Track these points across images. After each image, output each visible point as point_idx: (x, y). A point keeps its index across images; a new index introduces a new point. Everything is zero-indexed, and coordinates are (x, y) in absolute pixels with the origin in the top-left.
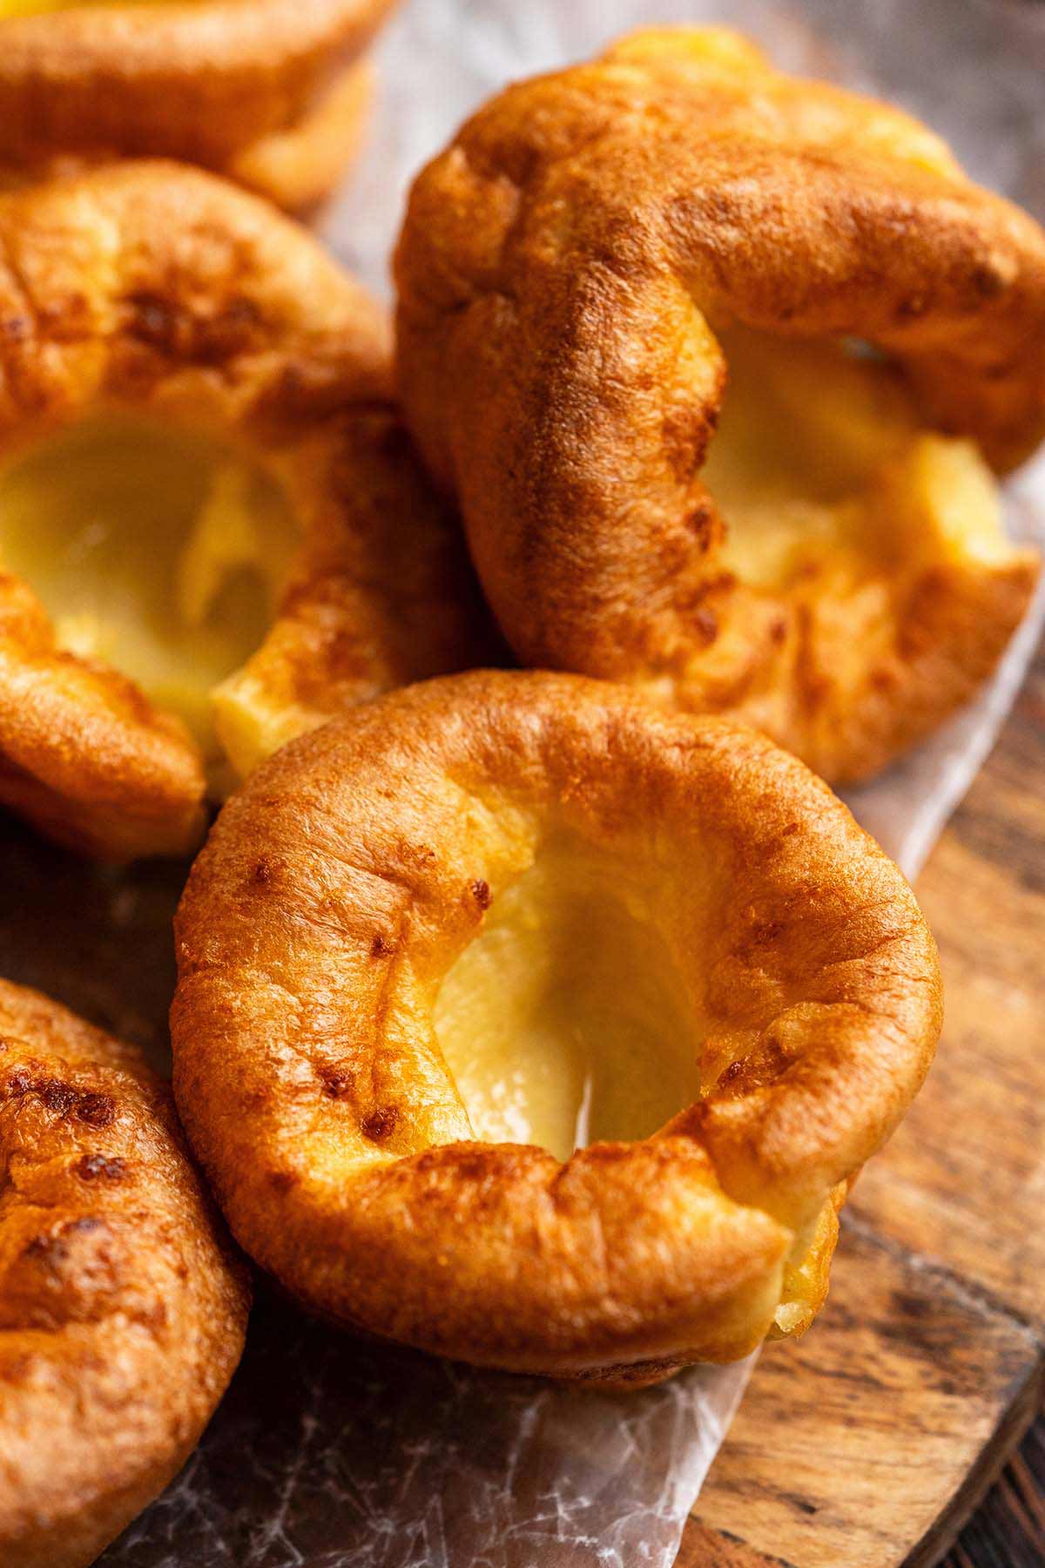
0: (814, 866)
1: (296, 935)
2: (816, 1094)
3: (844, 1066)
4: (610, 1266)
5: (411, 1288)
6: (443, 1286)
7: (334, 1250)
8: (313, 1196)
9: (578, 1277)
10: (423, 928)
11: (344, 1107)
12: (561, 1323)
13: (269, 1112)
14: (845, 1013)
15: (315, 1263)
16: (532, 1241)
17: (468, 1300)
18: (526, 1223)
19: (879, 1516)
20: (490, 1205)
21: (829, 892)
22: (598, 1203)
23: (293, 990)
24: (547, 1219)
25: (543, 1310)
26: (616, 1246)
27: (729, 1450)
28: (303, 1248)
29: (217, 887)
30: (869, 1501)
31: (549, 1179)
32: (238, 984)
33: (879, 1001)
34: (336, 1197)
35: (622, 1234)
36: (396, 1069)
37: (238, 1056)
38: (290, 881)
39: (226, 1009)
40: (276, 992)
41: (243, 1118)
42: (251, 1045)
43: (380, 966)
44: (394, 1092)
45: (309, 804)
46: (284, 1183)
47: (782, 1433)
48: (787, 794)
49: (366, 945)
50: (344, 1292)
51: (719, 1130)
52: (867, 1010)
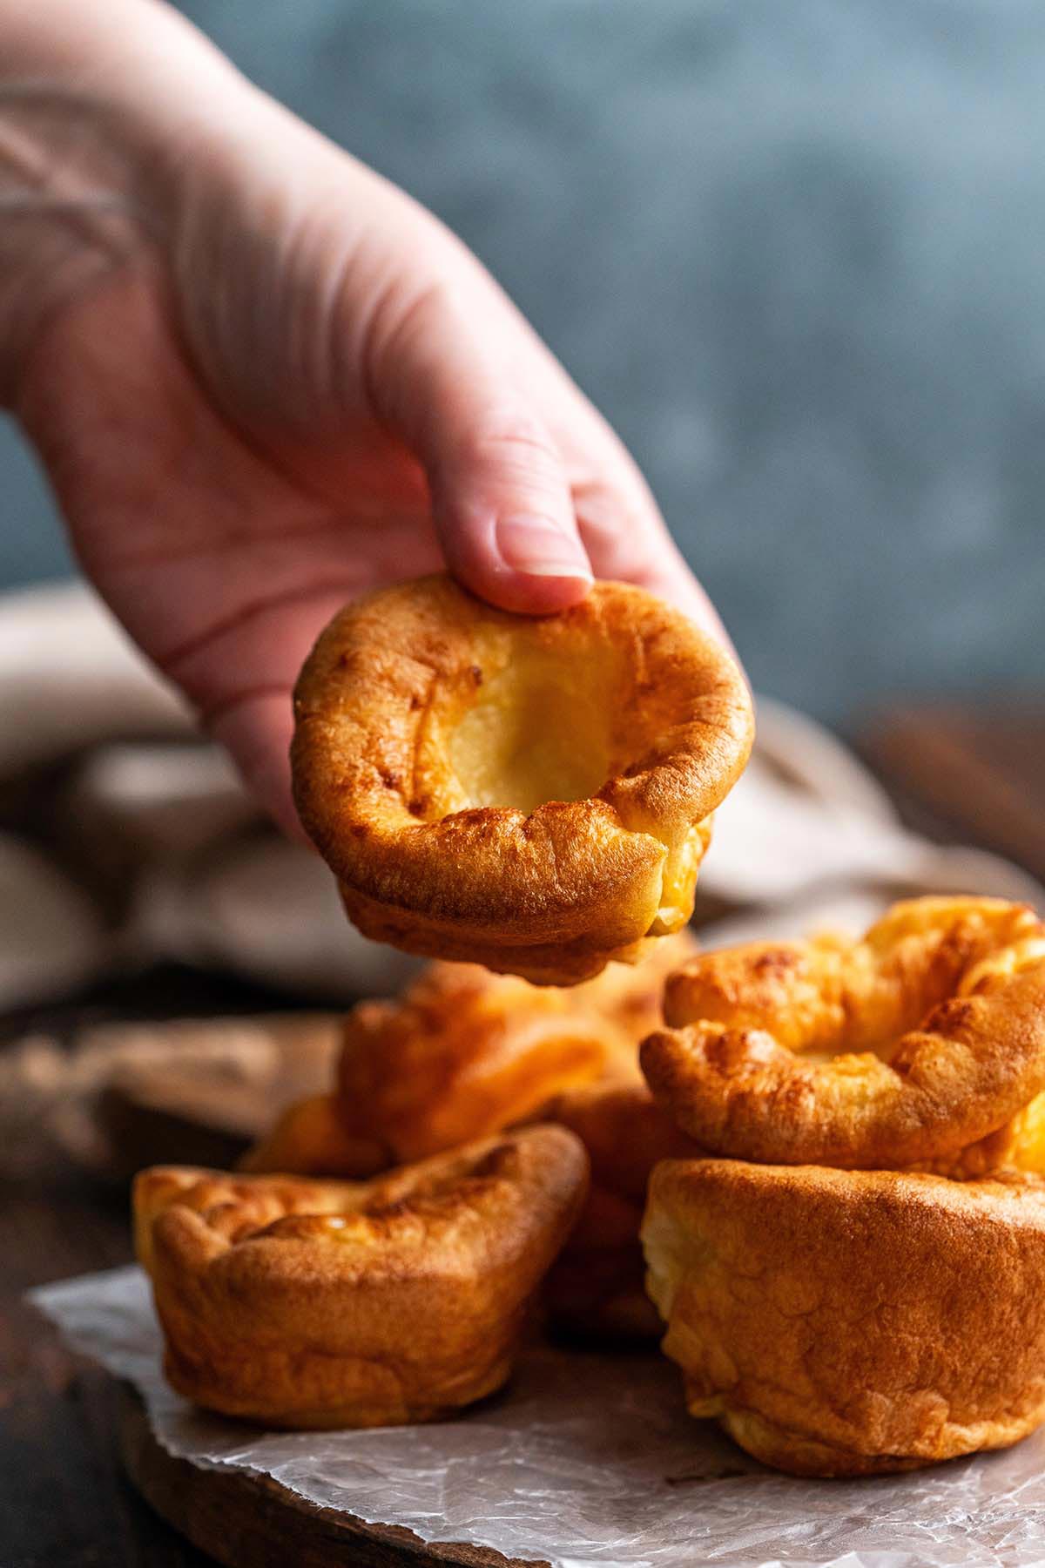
0: (677, 647)
1: (367, 692)
2: (678, 768)
3: (695, 753)
4: (558, 866)
5: (440, 884)
6: (460, 883)
7: (396, 866)
8: (381, 838)
9: (540, 874)
10: (442, 695)
11: (395, 794)
12: (531, 899)
13: (351, 794)
14: (695, 726)
15: (383, 877)
16: (512, 853)
17: (475, 888)
18: (508, 843)
20: (487, 835)
21: (684, 660)
22: (551, 833)
23: (362, 724)
24: (521, 843)
25: (519, 893)
26: (562, 854)
28: (375, 870)
29: (318, 671)
31: (522, 823)
32: (333, 724)
33: (714, 719)
34: (394, 838)
35: (566, 846)
36: (427, 776)
37: (331, 764)
38: (362, 663)
39: (324, 738)
40: (355, 728)
41: (335, 799)
42: (341, 758)
43: (417, 715)
44: (426, 788)
45: (373, 622)
46: (361, 831)
49: (408, 701)
50: (401, 892)
51: (621, 794)
52: (707, 723)
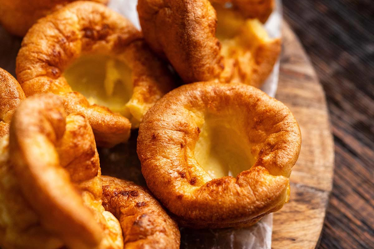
0: (265, 106)
1: (165, 147)
2: (284, 150)
3: (288, 143)
4: (255, 194)
5: (214, 210)
6: (221, 208)
7: (195, 208)
8: (188, 198)
9: (249, 199)
10: (189, 140)
11: (185, 180)
12: (248, 209)
13: (172, 184)
14: (283, 133)
15: (192, 212)
16: (238, 194)
17: (228, 210)
18: (235, 191)
19: (308, 237)
20: (226, 189)
21: (270, 110)
22: (248, 183)
23: (168, 158)
24: (239, 189)
25: (244, 207)
26: (255, 190)
27: (274, 233)
28: (188, 209)
29: (145, 142)
30: (305, 235)
31: (235, 181)
32: (157, 160)
33: (289, 129)
34: (192, 197)
35: (255, 187)
36: (192, 169)
37: (161, 175)
38: (161, 136)
39: (156, 166)
40: (165, 160)
41: (167, 187)
42: (164, 171)
43: (183, 149)
44: (194, 174)
45: (159, 120)
46: (180, 197)
47: (283, 226)
48: (255, 94)
49: (180, 146)
50: (200, 216)
51: (266, 163)
52: (287, 131)
